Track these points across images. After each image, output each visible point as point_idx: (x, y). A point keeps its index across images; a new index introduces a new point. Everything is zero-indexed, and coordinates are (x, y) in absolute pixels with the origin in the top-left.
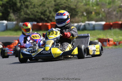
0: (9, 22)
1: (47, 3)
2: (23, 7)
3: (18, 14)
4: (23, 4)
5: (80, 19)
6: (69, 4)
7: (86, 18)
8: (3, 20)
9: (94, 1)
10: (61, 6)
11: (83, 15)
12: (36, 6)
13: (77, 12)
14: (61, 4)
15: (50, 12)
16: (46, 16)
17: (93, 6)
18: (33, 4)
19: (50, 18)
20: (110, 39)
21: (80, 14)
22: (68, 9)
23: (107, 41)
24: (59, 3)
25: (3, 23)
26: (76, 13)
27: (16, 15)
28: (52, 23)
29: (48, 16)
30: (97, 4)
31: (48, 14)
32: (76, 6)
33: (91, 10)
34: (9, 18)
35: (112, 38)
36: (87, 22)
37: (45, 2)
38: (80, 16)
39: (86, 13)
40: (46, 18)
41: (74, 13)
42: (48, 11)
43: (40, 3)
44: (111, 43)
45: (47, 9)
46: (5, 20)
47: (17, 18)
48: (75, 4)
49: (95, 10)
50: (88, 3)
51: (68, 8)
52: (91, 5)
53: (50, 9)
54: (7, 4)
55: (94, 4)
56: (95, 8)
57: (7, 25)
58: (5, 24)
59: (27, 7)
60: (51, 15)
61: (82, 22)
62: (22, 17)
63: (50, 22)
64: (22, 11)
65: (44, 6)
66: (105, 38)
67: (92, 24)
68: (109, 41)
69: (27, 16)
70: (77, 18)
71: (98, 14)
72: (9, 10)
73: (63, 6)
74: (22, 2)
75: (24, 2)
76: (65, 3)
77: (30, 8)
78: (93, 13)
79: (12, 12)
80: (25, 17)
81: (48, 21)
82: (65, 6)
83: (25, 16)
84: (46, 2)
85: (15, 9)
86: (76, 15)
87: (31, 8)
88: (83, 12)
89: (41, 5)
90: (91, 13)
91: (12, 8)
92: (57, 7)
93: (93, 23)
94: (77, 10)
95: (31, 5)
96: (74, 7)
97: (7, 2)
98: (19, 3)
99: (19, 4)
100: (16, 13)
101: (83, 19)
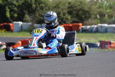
0: (24, 23)
1: (62, 6)
2: (38, 9)
3: (33, 15)
4: (38, 6)
5: (94, 21)
6: (82, 7)
7: (99, 21)
8: (18, 21)
9: (107, 4)
10: (75, 8)
11: (96, 17)
12: (51, 8)
13: (91, 14)
14: (75, 7)
15: (64, 14)
16: (60, 18)
17: (106, 9)
18: (48, 6)
19: (64, 20)
20: (112, 42)
21: (93, 16)
22: (82, 12)
23: (109, 44)
24: (73, 5)
25: (19, 24)
26: (89, 16)
27: (31, 16)
28: (66, 25)
29: (62, 18)
30: (111, 8)
31: (62, 16)
32: (89, 8)
33: (105, 13)
34: (25, 19)
35: (113, 41)
36: (99, 25)
37: (59, 5)
38: (93, 18)
39: (100, 16)
40: (60, 19)
41: (87, 15)
42: (62, 13)
43: (55, 5)
44: (112, 45)
45: (61, 11)
46: (21, 21)
47: (32, 19)
48: (89, 6)
49: (108, 13)
50: (101, 6)
51: (81, 10)
52: (104, 8)
53: (64, 11)
54: (22, 6)
55: (108, 7)
56: (108, 11)
57: (22, 26)
58: (20, 25)
59: (42, 8)
60: (65, 17)
61: (95, 25)
62: (36, 19)
63: (64, 24)
64: (37, 13)
65: (59, 7)
66: (107, 40)
67: (104, 27)
68: (110, 43)
69: (42, 18)
70: (90, 20)
71: (110, 17)
72: (25, 11)
73: (77, 8)
74: (37, 3)
75: (39, 4)
76: (79, 5)
77: (44, 10)
78: (106, 16)
79: (27, 14)
80: (40, 19)
81: (62, 23)
82: (79, 9)
83: (40, 17)
84: (61, 4)
85: (31, 11)
86: (90, 17)
87: (46, 10)
88: (96, 15)
89: (55, 7)
90: (104, 15)
91: (27, 9)
92: (71, 9)
93: (106, 25)
94: (91, 13)
95: (46, 6)
96: (88, 10)
97: (23, 4)
98: (35, 4)
99: (34, 6)
100: (31, 14)
101: (96, 22)
